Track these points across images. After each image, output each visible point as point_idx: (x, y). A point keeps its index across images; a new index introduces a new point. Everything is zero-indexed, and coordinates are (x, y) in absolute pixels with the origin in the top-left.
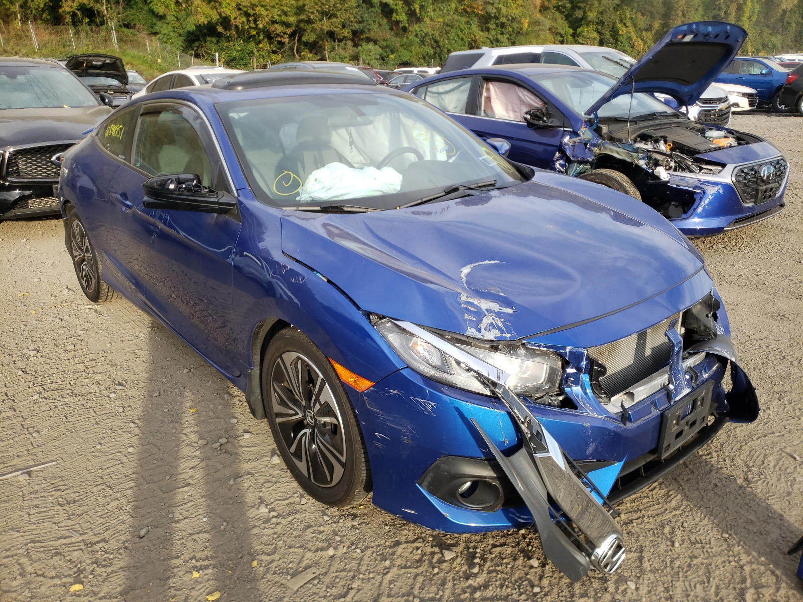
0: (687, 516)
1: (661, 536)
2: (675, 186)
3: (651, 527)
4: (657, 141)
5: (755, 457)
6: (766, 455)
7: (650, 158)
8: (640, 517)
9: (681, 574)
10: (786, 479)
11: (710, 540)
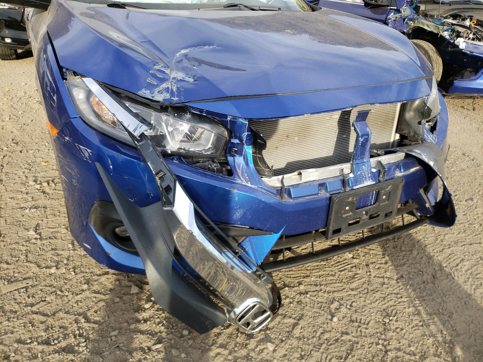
0: (360, 297)
1: (326, 310)
2: (469, 53)
3: (321, 300)
4: (464, 20)
5: (452, 260)
6: (464, 260)
7: (453, 31)
8: (316, 291)
9: (324, 346)
10: (472, 283)
11: (369, 322)
